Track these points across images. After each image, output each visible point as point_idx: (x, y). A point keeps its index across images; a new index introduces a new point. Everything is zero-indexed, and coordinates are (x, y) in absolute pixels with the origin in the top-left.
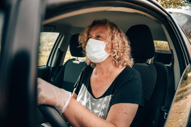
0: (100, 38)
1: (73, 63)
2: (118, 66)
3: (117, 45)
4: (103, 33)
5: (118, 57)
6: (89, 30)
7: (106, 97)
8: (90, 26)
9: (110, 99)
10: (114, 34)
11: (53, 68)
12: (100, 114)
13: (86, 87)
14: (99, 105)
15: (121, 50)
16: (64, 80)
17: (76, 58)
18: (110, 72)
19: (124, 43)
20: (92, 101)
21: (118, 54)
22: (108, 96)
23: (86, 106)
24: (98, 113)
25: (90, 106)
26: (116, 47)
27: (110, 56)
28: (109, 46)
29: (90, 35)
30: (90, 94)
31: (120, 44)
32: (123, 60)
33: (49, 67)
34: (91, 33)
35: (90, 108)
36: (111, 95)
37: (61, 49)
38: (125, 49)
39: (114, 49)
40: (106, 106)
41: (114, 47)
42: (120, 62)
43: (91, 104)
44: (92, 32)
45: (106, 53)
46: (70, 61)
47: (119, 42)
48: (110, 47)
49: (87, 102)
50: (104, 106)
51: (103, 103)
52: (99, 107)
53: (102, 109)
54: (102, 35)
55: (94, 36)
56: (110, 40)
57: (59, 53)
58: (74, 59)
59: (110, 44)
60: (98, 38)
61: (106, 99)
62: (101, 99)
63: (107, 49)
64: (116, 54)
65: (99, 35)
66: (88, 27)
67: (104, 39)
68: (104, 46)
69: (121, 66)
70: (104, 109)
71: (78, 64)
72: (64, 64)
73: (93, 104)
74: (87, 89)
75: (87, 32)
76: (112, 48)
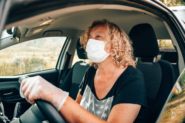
0: (100, 38)
1: (81, 65)
2: (120, 66)
3: (116, 44)
4: (102, 33)
5: (118, 56)
6: (89, 31)
7: (109, 98)
8: (90, 27)
9: (112, 101)
10: (114, 34)
11: (62, 71)
12: (103, 116)
13: (90, 88)
14: (102, 107)
15: (122, 50)
16: (72, 82)
17: (83, 60)
18: (112, 73)
19: (125, 43)
20: (96, 102)
21: (118, 54)
22: (111, 98)
23: (90, 107)
24: (101, 114)
25: (93, 107)
26: (116, 46)
27: (110, 56)
28: (108, 45)
29: (90, 36)
30: (93, 95)
31: (120, 43)
32: (124, 60)
33: (58, 70)
34: (91, 34)
35: (93, 109)
36: (113, 96)
37: (68, 53)
38: (125, 48)
39: (114, 49)
40: (109, 107)
41: (113, 46)
42: (121, 62)
43: (95, 105)
44: (92, 32)
45: (106, 53)
46: (78, 63)
47: (119, 41)
48: (110, 47)
49: (91, 103)
50: (106, 108)
51: (106, 104)
52: (102, 108)
53: (105, 110)
54: (101, 35)
55: (94, 36)
56: (110, 40)
57: (67, 56)
58: (82, 62)
59: (109, 44)
60: (97, 37)
61: (109, 101)
62: (104, 101)
63: (106, 49)
64: (116, 53)
65: (98, 34)
66: (89, 28)
67: (103, 39)
68: (104, 46)
69: (122, 67)
70: (106, 110)
71: (85, 66)
72: (72, 66)
73: (97, 105)
74: (91, 91)
75: (88, 33)
76: (112, 48)
